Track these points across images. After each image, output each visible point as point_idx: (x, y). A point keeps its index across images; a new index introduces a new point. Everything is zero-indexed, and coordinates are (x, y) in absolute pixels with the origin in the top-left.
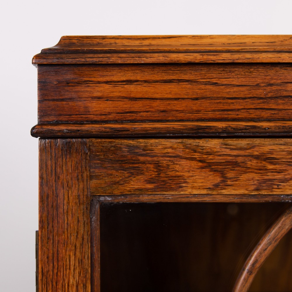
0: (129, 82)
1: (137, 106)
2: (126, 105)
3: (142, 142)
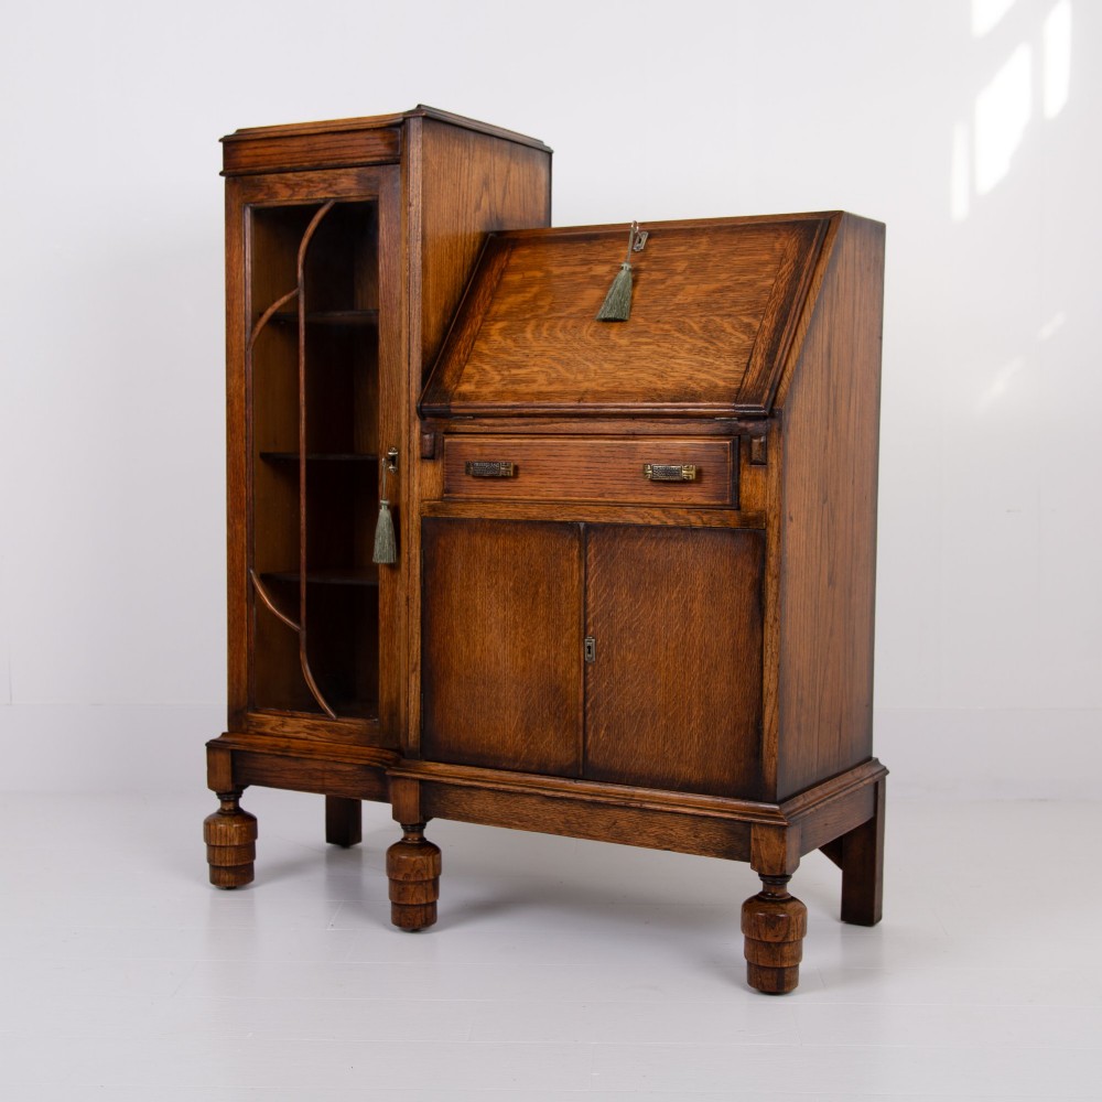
0: (256, 148)
1: (260, 159)
2: (254, 159)
3: (262, 176)
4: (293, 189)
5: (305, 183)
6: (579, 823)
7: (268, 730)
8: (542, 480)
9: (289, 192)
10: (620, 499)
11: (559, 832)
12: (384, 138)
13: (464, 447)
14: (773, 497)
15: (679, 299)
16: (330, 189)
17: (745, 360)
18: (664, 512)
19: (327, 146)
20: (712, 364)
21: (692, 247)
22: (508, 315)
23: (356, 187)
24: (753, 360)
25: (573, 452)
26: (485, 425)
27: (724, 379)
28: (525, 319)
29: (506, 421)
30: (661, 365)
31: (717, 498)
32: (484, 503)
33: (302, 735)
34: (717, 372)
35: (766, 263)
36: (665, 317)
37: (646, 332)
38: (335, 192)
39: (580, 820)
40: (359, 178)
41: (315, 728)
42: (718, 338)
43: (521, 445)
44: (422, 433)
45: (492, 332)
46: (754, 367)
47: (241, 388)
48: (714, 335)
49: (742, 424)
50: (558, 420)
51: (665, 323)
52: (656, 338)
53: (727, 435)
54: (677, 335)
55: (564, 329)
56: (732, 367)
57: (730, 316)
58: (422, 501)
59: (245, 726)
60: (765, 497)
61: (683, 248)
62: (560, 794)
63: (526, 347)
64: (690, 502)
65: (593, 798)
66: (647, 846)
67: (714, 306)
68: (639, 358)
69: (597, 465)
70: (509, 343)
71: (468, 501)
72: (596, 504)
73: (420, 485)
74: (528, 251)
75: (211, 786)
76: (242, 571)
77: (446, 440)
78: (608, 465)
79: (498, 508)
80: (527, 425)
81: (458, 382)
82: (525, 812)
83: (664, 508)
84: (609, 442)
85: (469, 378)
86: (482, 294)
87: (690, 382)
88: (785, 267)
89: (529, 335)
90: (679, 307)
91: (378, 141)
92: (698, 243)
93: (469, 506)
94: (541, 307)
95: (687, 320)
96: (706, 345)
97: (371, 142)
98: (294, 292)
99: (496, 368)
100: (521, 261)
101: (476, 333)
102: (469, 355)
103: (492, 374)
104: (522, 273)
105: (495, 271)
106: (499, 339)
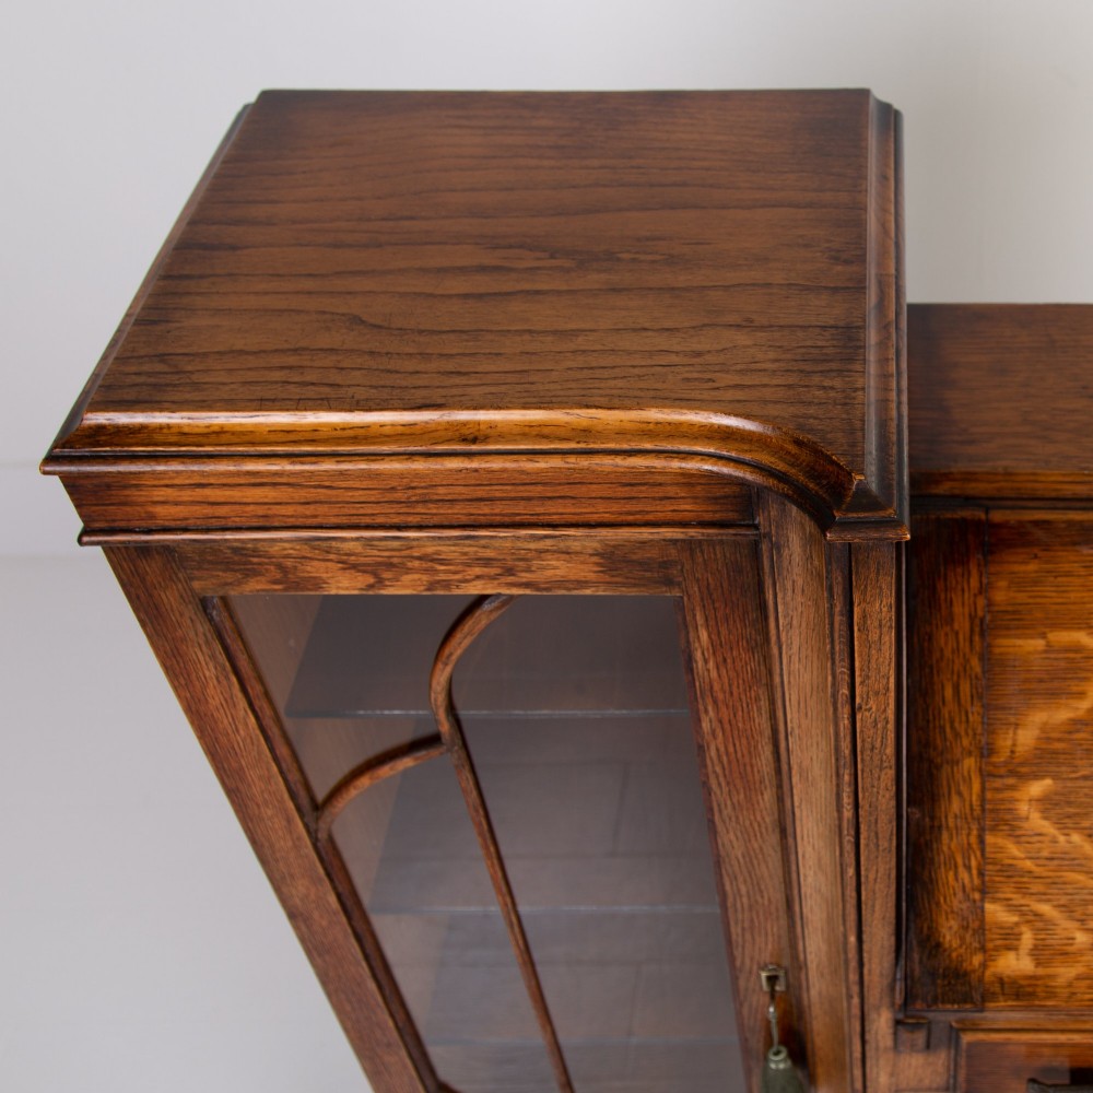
16: (511, 579)
22: (1044, 759)
40: (612, 560)
45: (1023, 808)
74: (1032, 567)
81: (983, 949)
85: (1010, 940)
86: (949, 692)
99: (1068, 909)
100: (1022, 597)
101: (977, 812)
102: (981, 874)
103: (1066, 926)
104: (1043, 636)
105: (962, 624)
106: (1047, 827)
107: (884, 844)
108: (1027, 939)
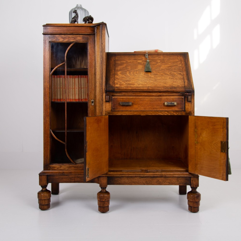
0: (53, 28)
2: (53, 31)
3: (55, 35)
4: (64, 39)
5: (67, 38)
6: (149, 182)
7: (56, 169)
8: (138, 106)
9: (63, 39)
10: (158, 110)
11: (144, 184)
12: (90, 29)
13: (118, 99)
14: (193, 108)
15: (161, 68)
16: (75, 39)
17: (183, 80)
18: (168, 112)
19: (74, 29)
20: (176, 81)
21: (159, 57)
22: (120, 70)
23: (82, 39)
24: (185, 81)
25: (146, 99)
26: (123, 94)
27: (180, 84)
28: (125, 71)
29: (128, 93)
30: (164, 81)
31: (181, 109)
32: (123, 111)
33: (66, 169)
34: (178, 83)
35: (178, 62)
36: (160, 71)
37: (157, 74)
38: (76, 40)
39: (150, 181)
40: (83, 38)
41: (70, 167)
42: (175, 76)
43: (133, 98)
44: (106, 96)
45: (118, 74)
46: (186, 82)
47: (48, 86)
48: (173, 75)
49: (186, 93)
50: (142, 93)
51: (161, 73)
52: (160, 76)
53: (182, 96)
54: (165, 75)
55: (136, 73)
56: (181, 82)
57: (175, 72)
58: (106, 111)
59: (49, 169)
60: (191, 109)
61: (157, 58)
62: (145, 176)
63: (129, 77)
64: (174, 110)
65: (153, 176)
66: (166, 185)
67: (170, 69)
68: (158, 80)
69: (152, 102)
70: (124, 76)
71: (119, 111)
72: (152, 111)
73: (105, 108)
74: (119, 57)
75: (40, 184)
76: (48, 130)
77: (113, 97)
78: (155, 103)
79: (126, 113)
80: (134, 94)
81: (114, 84)
82: (135, 181)
83: (168, 111)
84: (155, 97)
85: (117, 84)
86: (111, 65)
87: (173, 85)
88: (183, 62)
89: (128, 74)
90: (162, 69)
91: (89, 29)
92: (161, 57)
93: (119, 112)
94: (129, 69)
95: (166, 72)
96: (173, 77)
97: (87, 29)
98: (64, 63)
99: (123, 81)
100: (118, 59)
101: (114, 74)
102: (114, 78)
103: (123, 83)
104: (120, 61)
105: (113, 60)
106: (121, 75)
107: (104, 63)
108: (119, 83)
